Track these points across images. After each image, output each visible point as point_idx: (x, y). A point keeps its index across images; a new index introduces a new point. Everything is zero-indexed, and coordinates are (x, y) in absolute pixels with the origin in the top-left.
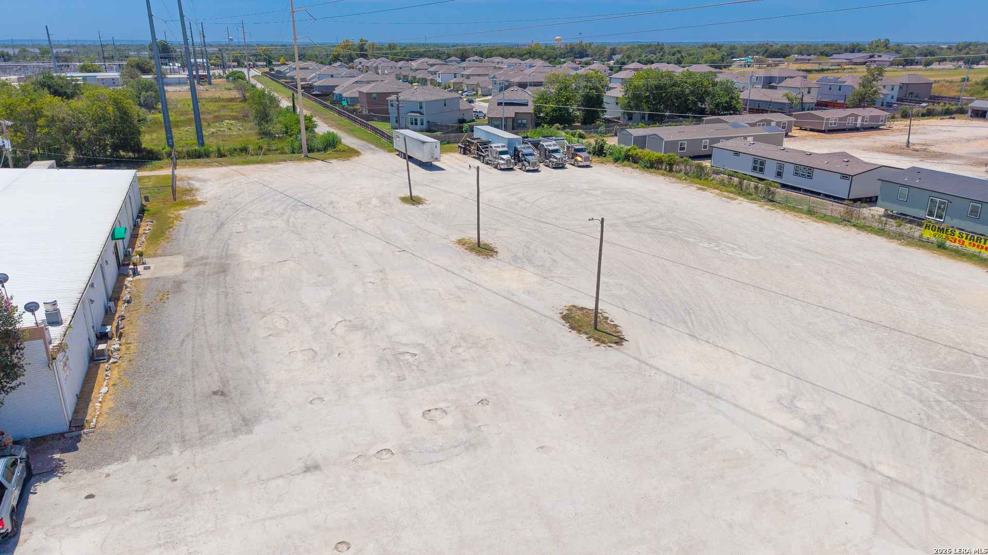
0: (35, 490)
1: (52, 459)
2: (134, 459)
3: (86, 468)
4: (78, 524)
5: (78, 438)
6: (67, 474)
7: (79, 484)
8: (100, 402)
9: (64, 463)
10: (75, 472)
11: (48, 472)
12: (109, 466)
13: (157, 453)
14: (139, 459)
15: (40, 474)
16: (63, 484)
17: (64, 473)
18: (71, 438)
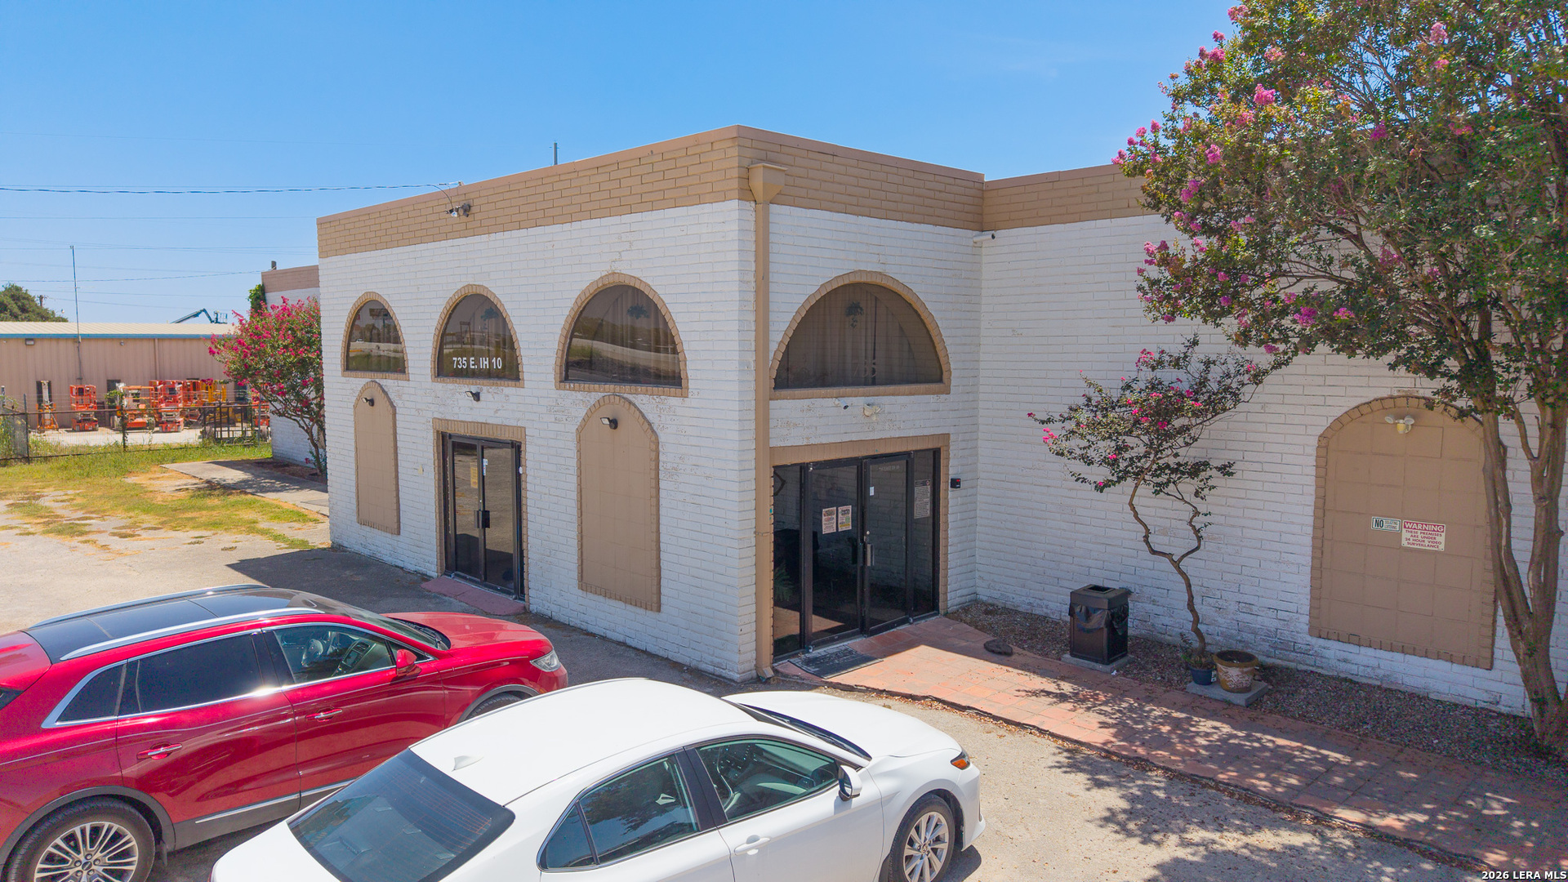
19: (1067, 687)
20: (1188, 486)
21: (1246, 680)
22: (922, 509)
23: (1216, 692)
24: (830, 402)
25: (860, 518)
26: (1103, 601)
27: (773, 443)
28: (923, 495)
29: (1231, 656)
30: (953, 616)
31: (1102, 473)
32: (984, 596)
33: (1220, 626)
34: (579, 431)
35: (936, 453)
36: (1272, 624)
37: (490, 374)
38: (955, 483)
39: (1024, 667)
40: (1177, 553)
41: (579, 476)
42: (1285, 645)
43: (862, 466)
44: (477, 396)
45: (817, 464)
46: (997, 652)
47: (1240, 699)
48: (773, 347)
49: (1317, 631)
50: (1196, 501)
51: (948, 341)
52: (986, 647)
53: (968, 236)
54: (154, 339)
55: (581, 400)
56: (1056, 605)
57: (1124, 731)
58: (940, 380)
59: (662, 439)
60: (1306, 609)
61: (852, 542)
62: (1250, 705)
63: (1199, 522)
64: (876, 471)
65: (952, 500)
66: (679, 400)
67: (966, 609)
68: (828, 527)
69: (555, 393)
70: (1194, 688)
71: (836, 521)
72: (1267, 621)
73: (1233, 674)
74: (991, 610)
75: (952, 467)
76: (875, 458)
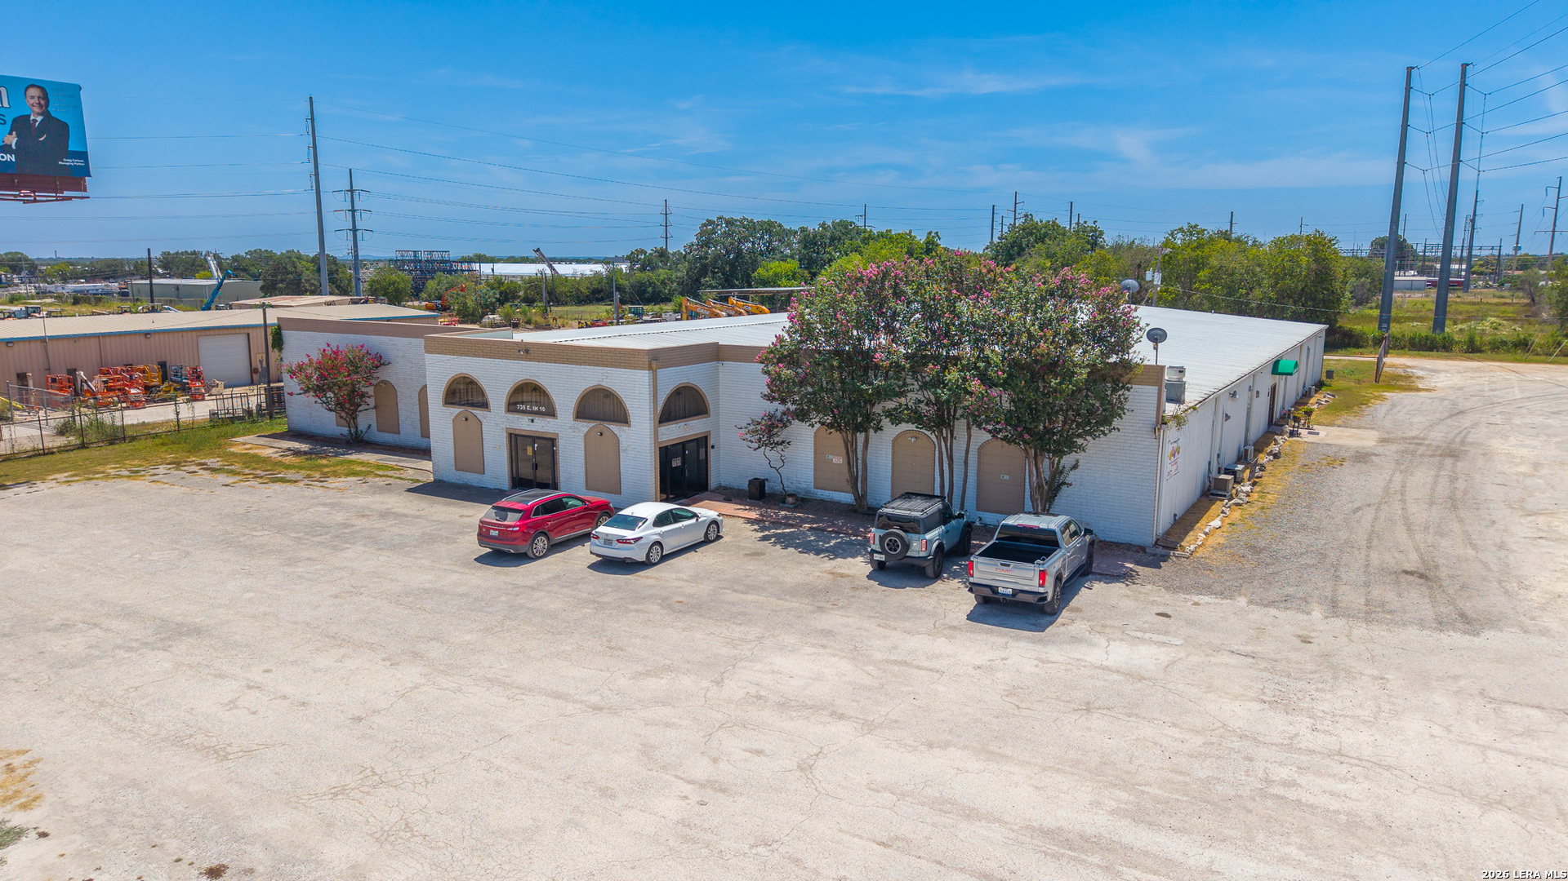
0: (1092, 586)
1: (1123, 566)
2: (1242, 601)
3: (1167, 588)
4: (1139, 634)
5: (1165, 558)
6: (1139, 586)
7: (1151, 599)
8: (1206, 534)
9: (1138, 575)
10: (1149, 587)
11: (1113, 576)
12: (1201, 597)
13: (1282, 605)
14: (1250, 602)
15: (1102, 574)
16: (1129, 593)
17: (1134, 583)
18: (1154, 555)
19: (747, 507)
20: (780, 448)
21: (794, 501)
22: (702, 456)
23: (786, 505)
24: (674, 426)
25: (683, 462)
26: (757, 482)
27: (660, 440)
28: (702, 451)
29: (791, 495)
30: (713, 491)
31: (756, 445)
32: (723, 484)
33: (790, 487)
34: (585, 436)
35: (706, 437)
36: (805, 486)
37: (539, 413)
38: (713, 447)
39: (735, 503)
40: (778, 467)
41: (585, 451)
42: (808, 492)
43: (683, 445)
44: (532, 421)
45: (671, 445)
46: (728, 500)
47: (792, 506)
48: (659, 409)
49: (816, 487)
50: (782, 453)
51: (708, 397)
52: (724, 499)
53: (714, 363)
54: (99, 337)
55: (585, 426)
56: (745, 485)
57: (761, 515)
58: (707, 413)
59: (621, 439)
60: (813, 481)
61: (681, 469)
62: (794, 507)
63: (783, 458)
64: (688, 445)
65: (712, 452)
66: (627, 428)
67: (717, 489)
68: (674, 465)
69: (573, 422)
70: (781, 505)
71: (677, 463)
72: (803, 486)
73: (790, 500)
74: (725, 488)
75: (712, 442)
76: (686, 442)
